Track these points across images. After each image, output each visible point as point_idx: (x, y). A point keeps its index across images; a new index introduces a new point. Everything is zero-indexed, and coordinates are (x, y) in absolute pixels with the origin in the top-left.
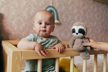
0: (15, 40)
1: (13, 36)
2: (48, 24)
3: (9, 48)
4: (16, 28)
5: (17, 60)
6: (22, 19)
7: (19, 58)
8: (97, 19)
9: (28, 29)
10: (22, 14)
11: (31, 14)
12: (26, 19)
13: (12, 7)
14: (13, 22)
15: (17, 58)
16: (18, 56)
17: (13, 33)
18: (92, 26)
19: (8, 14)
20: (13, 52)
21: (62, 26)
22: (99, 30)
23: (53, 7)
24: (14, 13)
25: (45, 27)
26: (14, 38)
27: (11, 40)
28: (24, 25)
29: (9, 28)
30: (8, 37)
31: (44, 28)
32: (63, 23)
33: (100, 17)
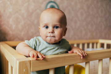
0: (13, 40)
1: (11, 36)
3: (12, 56)
4: (14, 27)
5: (24, 72)
7: (27, 70)
10: (20, 10)
11: (31, 11)
13: (8, 3)
14: (11, 20)
15: (24, 70)
16: (26, 67)
19: (4, 11)
20: (20, 63)
23: (54, 2)
24: (11, 10)
29: (6, 27)
31: (52, 33)
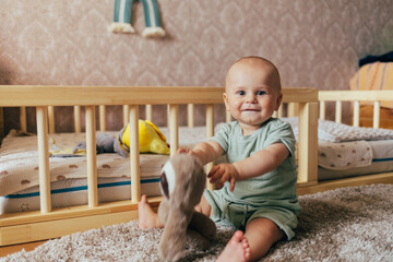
2: (262, 93)
4: (29, 55)
6: (45, 30)
8: (301, 17)
9: (66, 56)
10: (45, 11)
12: (59, 28)
14: (20, 38)
17: (22, 69)
18: (283, 39)
19: (4, 15)
21: (176, 45)
22: (312, 54)
24: (20, 13)
25: (255, 102)
28: (52, 45)
29: (10, 56)
32: (179, 36)
33: (313, 10)
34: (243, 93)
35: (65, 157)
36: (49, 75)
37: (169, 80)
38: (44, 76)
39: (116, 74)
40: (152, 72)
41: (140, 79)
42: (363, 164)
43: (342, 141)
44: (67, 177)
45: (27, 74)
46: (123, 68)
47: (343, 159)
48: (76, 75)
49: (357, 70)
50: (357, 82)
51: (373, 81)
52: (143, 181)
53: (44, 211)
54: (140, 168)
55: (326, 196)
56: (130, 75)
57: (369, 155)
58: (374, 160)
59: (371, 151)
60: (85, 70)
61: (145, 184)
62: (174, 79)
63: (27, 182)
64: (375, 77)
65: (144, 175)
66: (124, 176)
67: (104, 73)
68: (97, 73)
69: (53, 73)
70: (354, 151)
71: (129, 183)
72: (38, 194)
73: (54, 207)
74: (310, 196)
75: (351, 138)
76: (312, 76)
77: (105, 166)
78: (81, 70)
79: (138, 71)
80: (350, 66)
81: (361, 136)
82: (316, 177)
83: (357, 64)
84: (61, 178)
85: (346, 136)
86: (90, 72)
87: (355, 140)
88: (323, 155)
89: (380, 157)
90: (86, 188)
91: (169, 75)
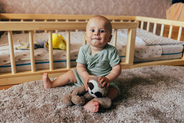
1: (10, 7)
17: (9, 3)
26: (11, 11)
27: (8, 13)
30: (3, 9)
34: (93, 31)
35: (23, 50)
36: (22, 6)
37: (77, 9)
38: (19, 6)
39: (52, 5)
40: (69, 5)
41: (63, 8)
42: (157, 56)
43: (149, 45)
44: (22, 59)
45: (11, 6)
46: (55, 3)
47: (147, 53)
48: (34, 6)
49: (170, 6)
50: (170, 12)
51: (177, 12)
52: (54, 62)
53: (13, 73)
54: (53, 56)
55: (136, 70)
56: (59, 6)
57: (161, 52)
58: (162, 54)
59: (161, 50)
60: (38, 4)
61: (55, 63)
62: (79, 9)
63: (6, 61)
64: (178, 10)
65: (55, 59)
66: (47, 60)
67: (46, 5)
68: (43, 5)
69: (23, 5)
70: (153, 50)
71: (49, 62)
72: (10, 66)
73: (17, 71)
74: (128, 70)
75: (153, 44)
76: (147, 8)
77: (38, 55)
78: (36, 4)
79: (62, 5)
80: (167, 4)
81: (158, 43)
82: (133, 62)
83: (171, 2)
84: (20, 60)
85: (151, 43)
86: (40, 4)
87: (155, 45)
88: (138, 52)
89: (166, 53)
90: (30, 64)
91: (77, 7)
